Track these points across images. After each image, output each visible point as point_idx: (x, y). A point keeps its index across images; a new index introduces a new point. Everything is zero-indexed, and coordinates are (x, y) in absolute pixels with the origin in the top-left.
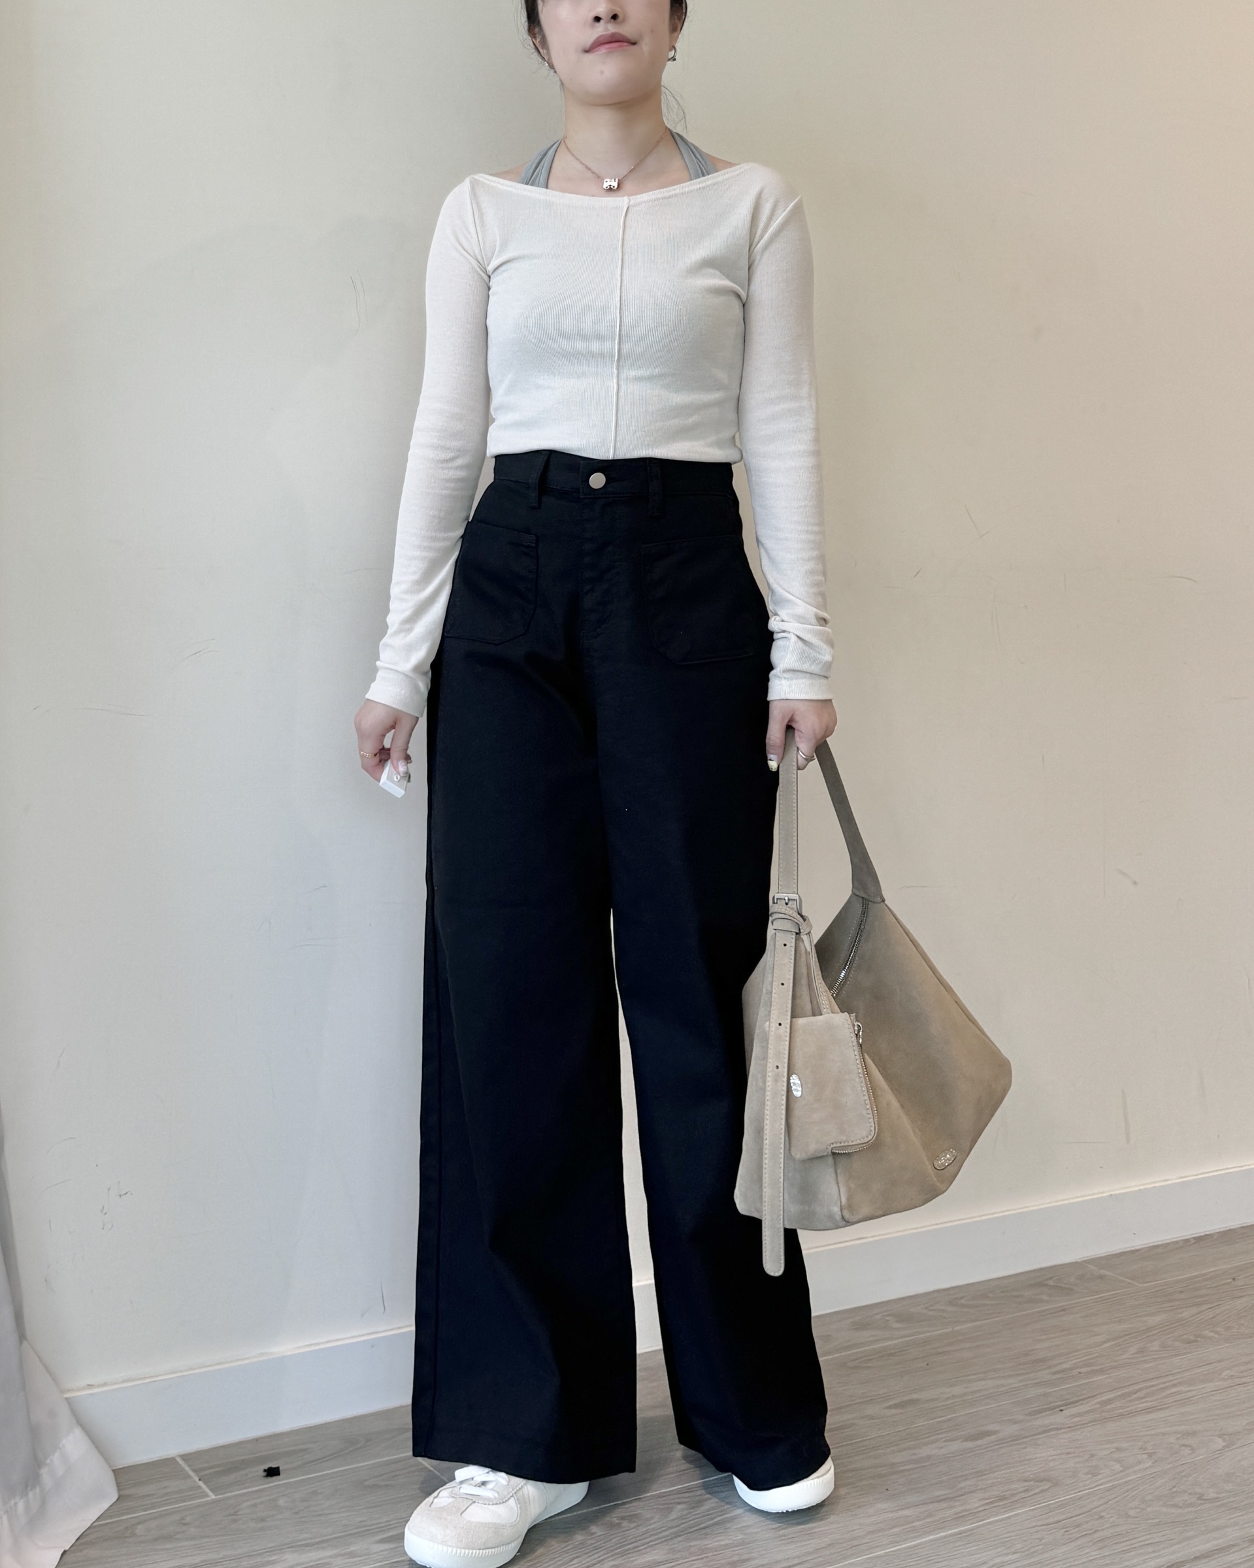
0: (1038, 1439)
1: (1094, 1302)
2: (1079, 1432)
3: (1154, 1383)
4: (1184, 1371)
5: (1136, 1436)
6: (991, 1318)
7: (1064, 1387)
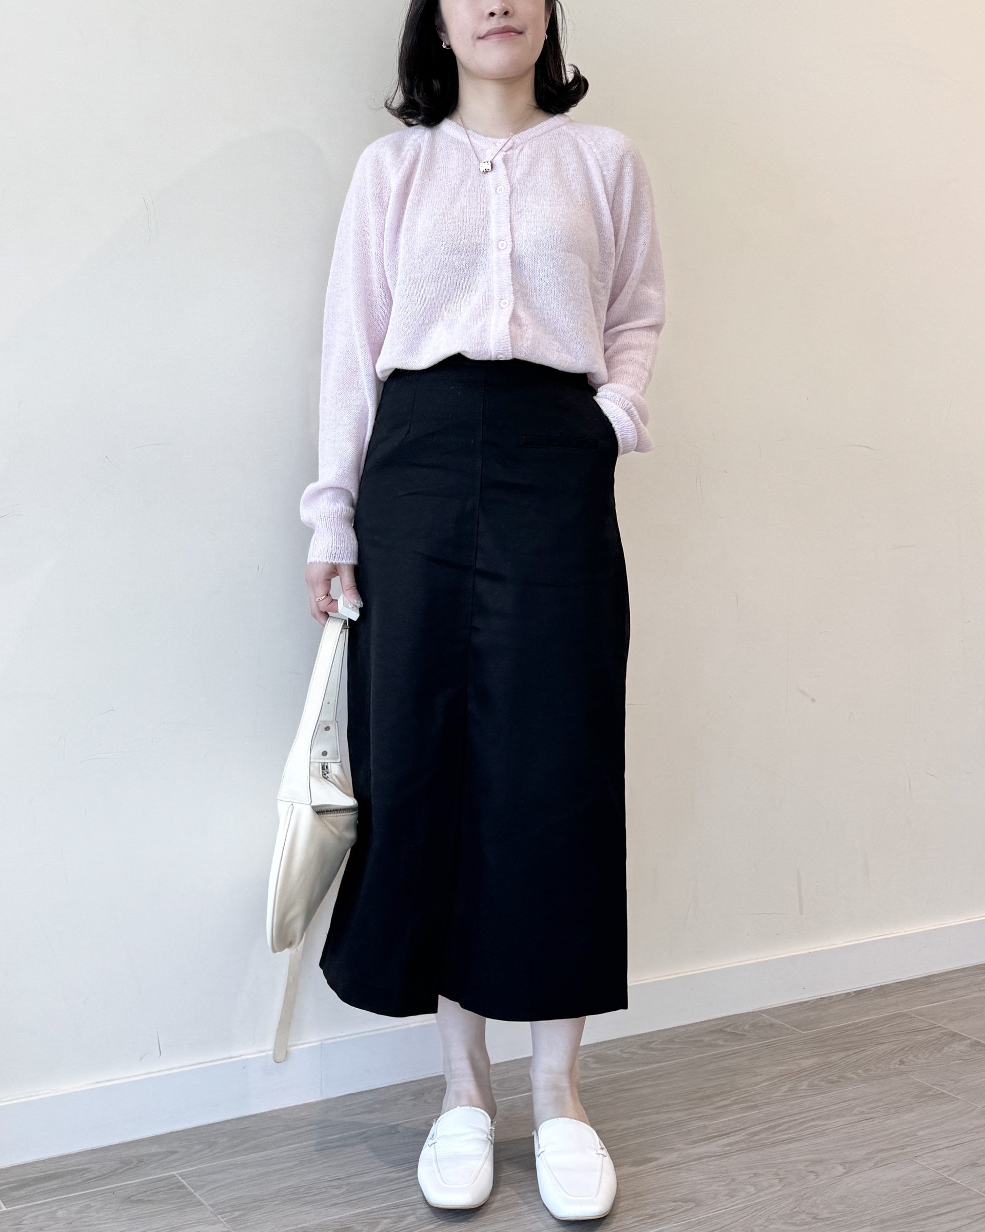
0: (692, 1165)
1: (761, 1047)
2: (726, 1160)
3: (797, 1117)
4: (825, 1107)
5: (773, 1164)
6: (673, 1060)
7: (721, 1121)
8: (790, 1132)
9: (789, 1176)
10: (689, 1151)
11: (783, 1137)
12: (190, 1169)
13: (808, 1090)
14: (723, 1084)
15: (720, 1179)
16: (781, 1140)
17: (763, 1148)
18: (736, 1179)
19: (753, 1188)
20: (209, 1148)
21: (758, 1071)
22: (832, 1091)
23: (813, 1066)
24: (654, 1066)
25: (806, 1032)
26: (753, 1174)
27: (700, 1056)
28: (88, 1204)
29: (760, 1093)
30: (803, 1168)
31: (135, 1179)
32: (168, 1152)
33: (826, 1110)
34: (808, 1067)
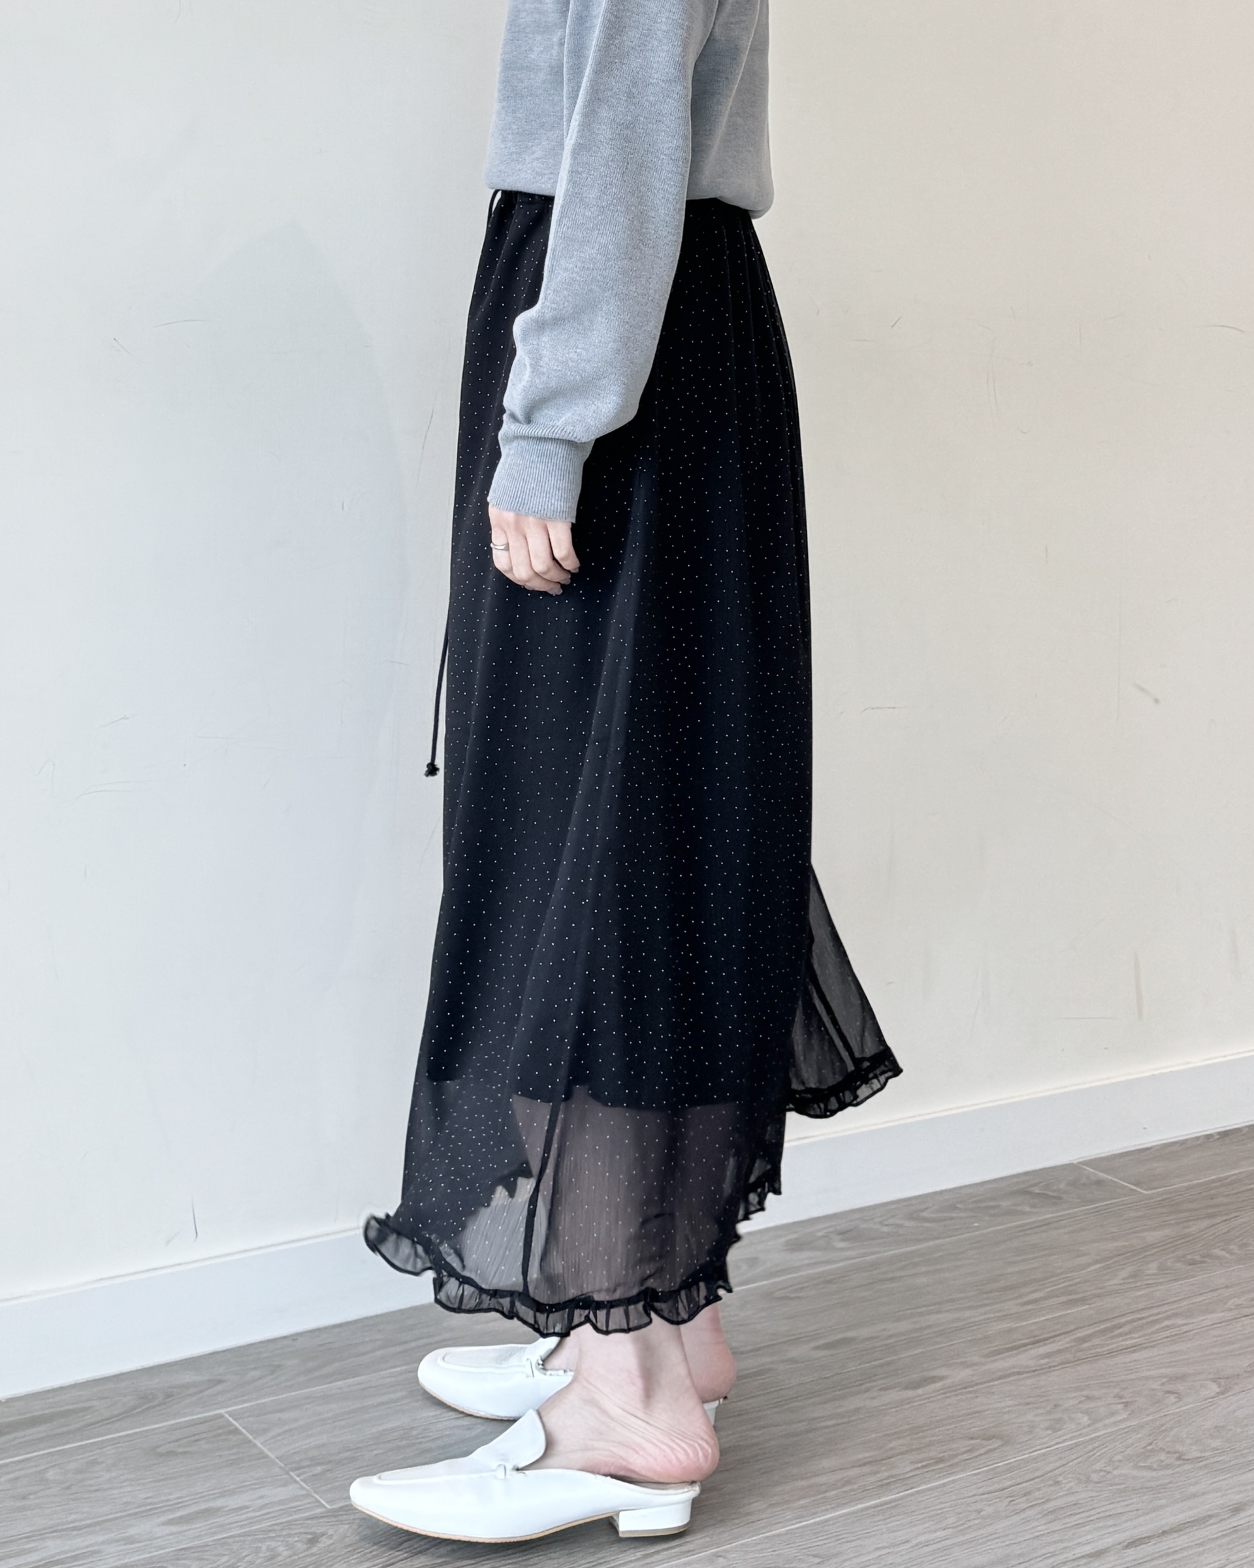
0: (993, 1386)
5: (1113, 1382)
6: (957, 1236)
7: (1033, 1321)
8: (1134, 1335)
9: (1137, 1399)
10: (987, 1367)
11: (1127, 1342)
12: (246, 1405)
13: (1157, 1275)
14: (1034, 1268)
15: (1036, 1405)
16: (1124, 1347)
17: (1098, 1359)
18: (1059, 1406)
19: (1086, 1418)
20: (271, 1374)
21: (1081, 1249)
22: (1194, 1276)
23: (1164, 1241)
24: (931, 1243)
25: (1149, 1192)
26: (1085, 1397)
27: (997, 1228)
28: (94, 1460)
29: (1089, 1281)
30: (1158, 1387)
31: (161, 1422)
32: (210, 1381)
33: (1186, 1303)
34: (1156, 1241)
